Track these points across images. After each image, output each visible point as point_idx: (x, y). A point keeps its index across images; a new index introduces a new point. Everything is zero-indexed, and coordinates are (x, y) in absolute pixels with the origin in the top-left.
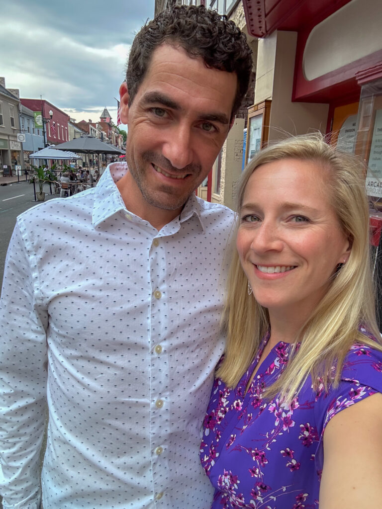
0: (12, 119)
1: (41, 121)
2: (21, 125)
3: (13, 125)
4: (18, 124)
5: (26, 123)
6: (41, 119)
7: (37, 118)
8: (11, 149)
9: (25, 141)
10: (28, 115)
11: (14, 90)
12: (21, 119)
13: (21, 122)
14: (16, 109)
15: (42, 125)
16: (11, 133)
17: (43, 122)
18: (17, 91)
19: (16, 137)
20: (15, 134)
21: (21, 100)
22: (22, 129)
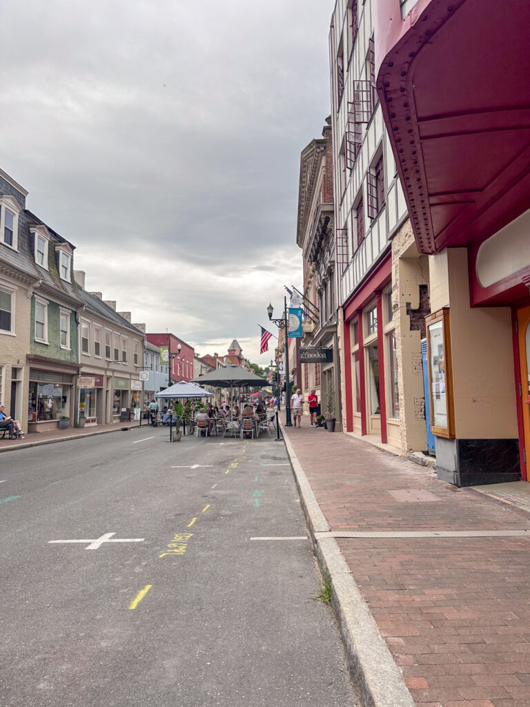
0: (136, 355)
1: (167, 356)
2: (145, 361)
3: (136, 362)
4: (141, 361)
5: (149, 360)
6: (167, 354)
7: (163, 354)
8: (132, 388)
9: (147, 379)
10: (152, 351)
11: (141, 325)
12: (145, 355)
13: (145, 359)
14: (140, 344)
15: (168, 360)
16: (133, 371)
17: (170, 357)
18: (143, 326)
19: (138, 375)
20: (137, 372)
21: (146, 334)
22: (145, 366)
